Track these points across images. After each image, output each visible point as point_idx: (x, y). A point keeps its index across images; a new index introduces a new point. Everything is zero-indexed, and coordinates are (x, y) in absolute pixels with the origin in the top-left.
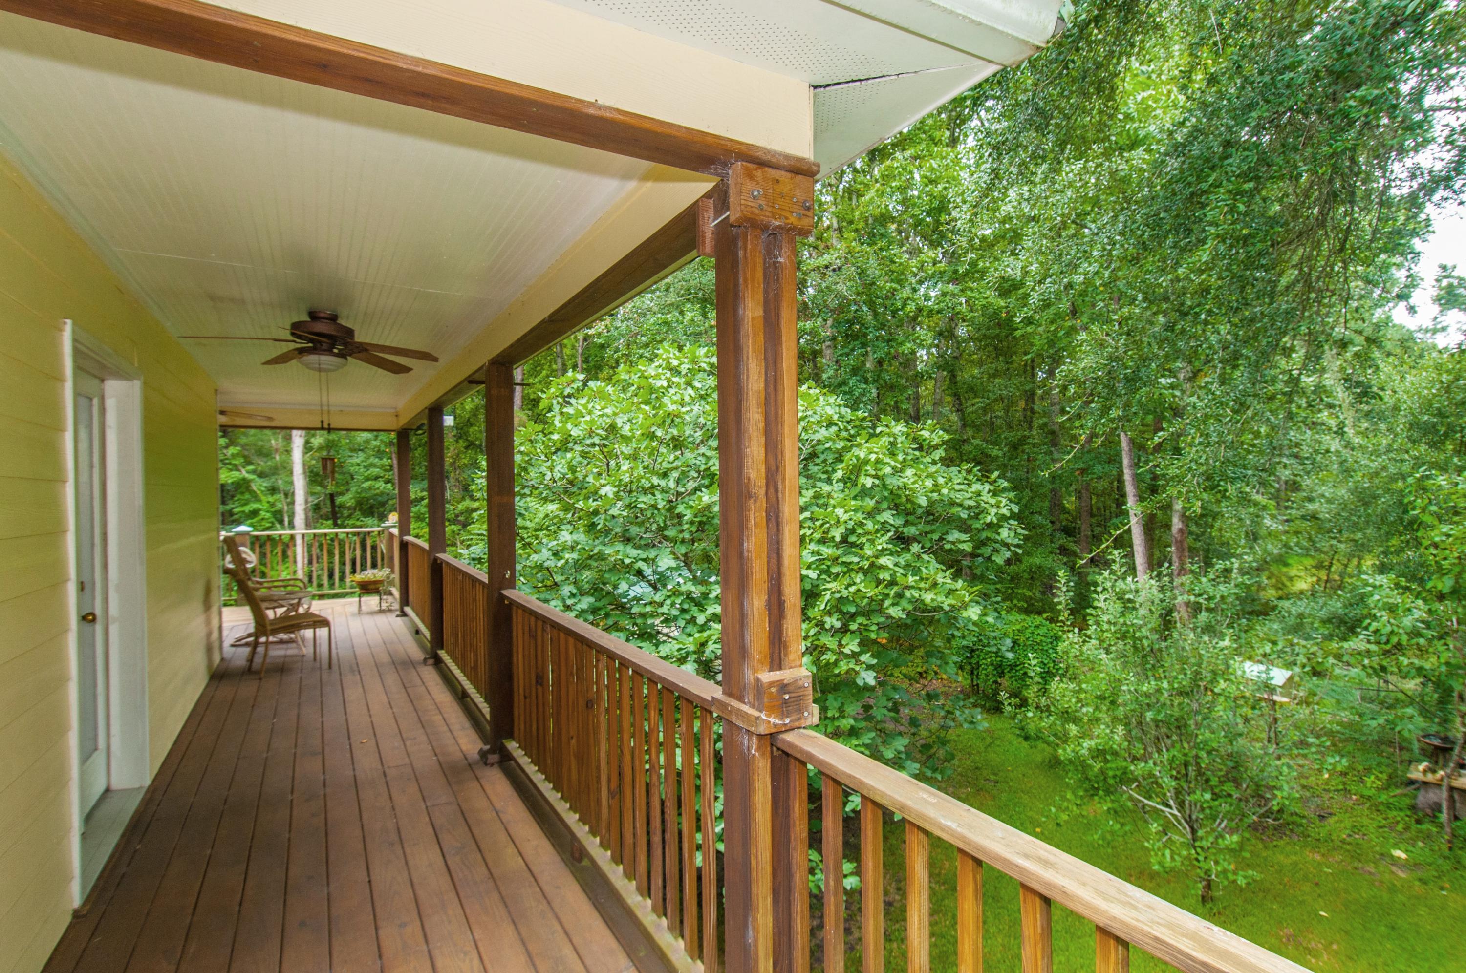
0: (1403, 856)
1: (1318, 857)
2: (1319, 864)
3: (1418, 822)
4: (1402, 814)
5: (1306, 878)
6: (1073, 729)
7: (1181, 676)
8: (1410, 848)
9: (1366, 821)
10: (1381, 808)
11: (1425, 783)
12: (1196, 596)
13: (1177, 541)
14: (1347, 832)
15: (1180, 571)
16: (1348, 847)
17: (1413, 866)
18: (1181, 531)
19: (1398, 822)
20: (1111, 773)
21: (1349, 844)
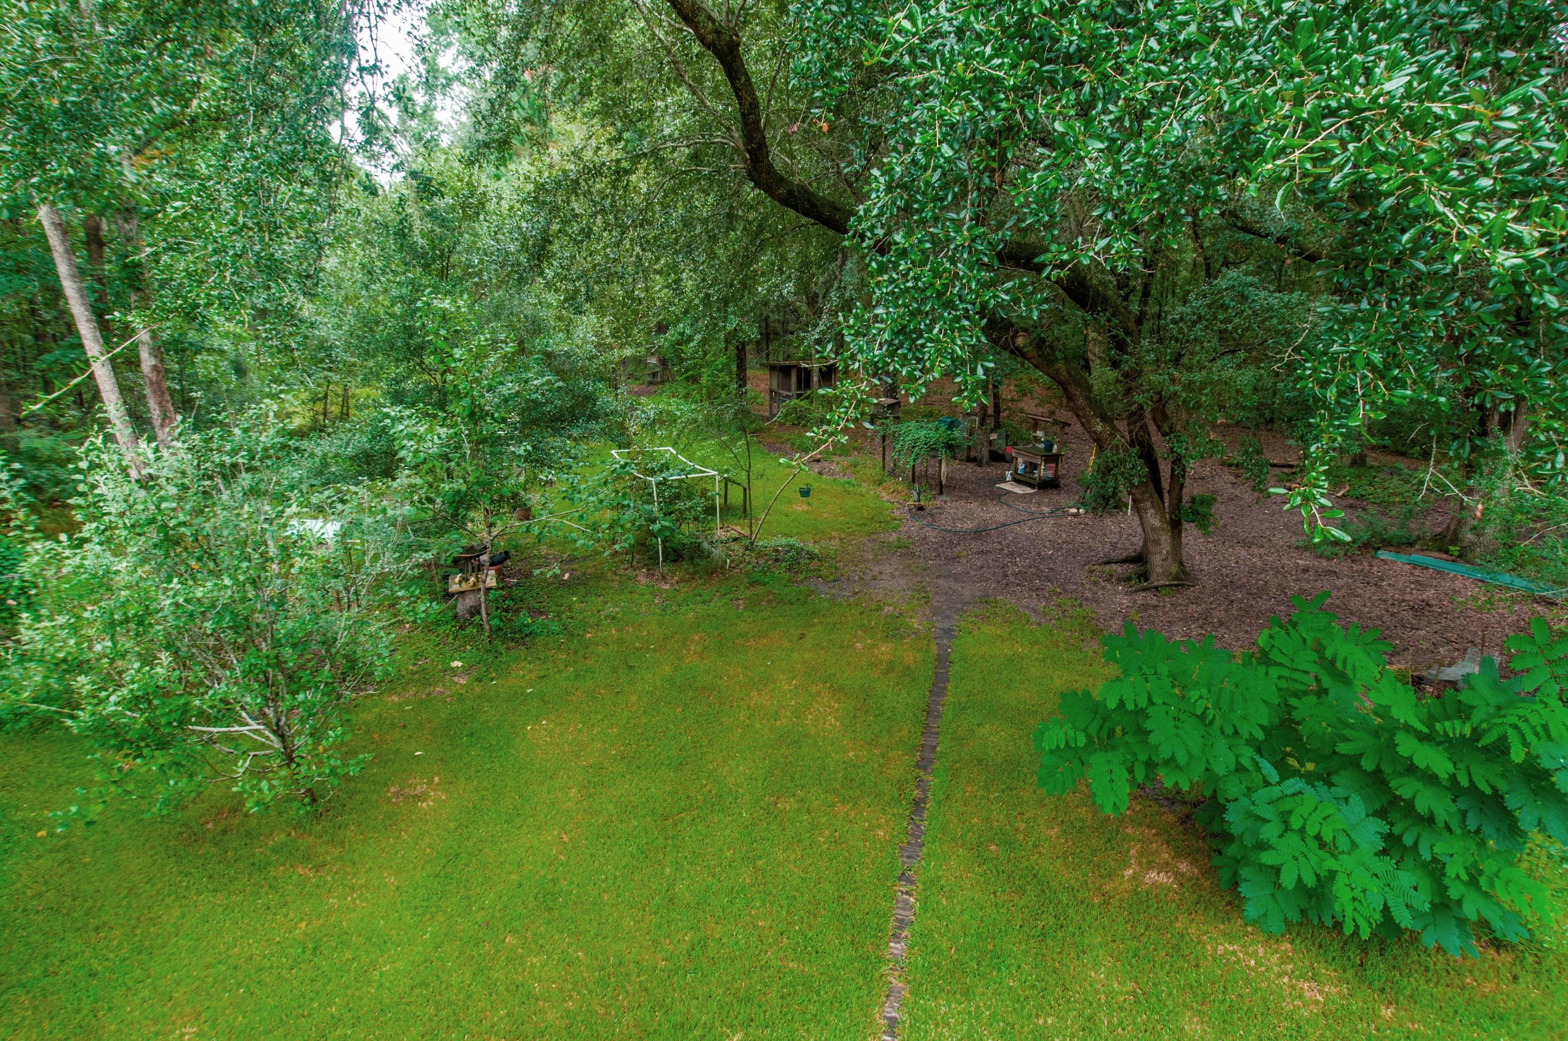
0: (460, 664)
1: (395, 698)
2: (400, 705)
3: (462, 628)
4: (449, 626)
5: (393, 726)
6: (83, 683)
7: (245, 565)
8: (463, 655)
9: (424, 644)
10: (432, 627)
11: (462, 592)
12: (230, 454)
13: (152, 383)
14: (412, 661)
15: (164, 419)
16: (417, 676)
17: (466, 670)
18: (155, 368)
19: (448, 635)
20: (163, 721)
21: (417, 672)
